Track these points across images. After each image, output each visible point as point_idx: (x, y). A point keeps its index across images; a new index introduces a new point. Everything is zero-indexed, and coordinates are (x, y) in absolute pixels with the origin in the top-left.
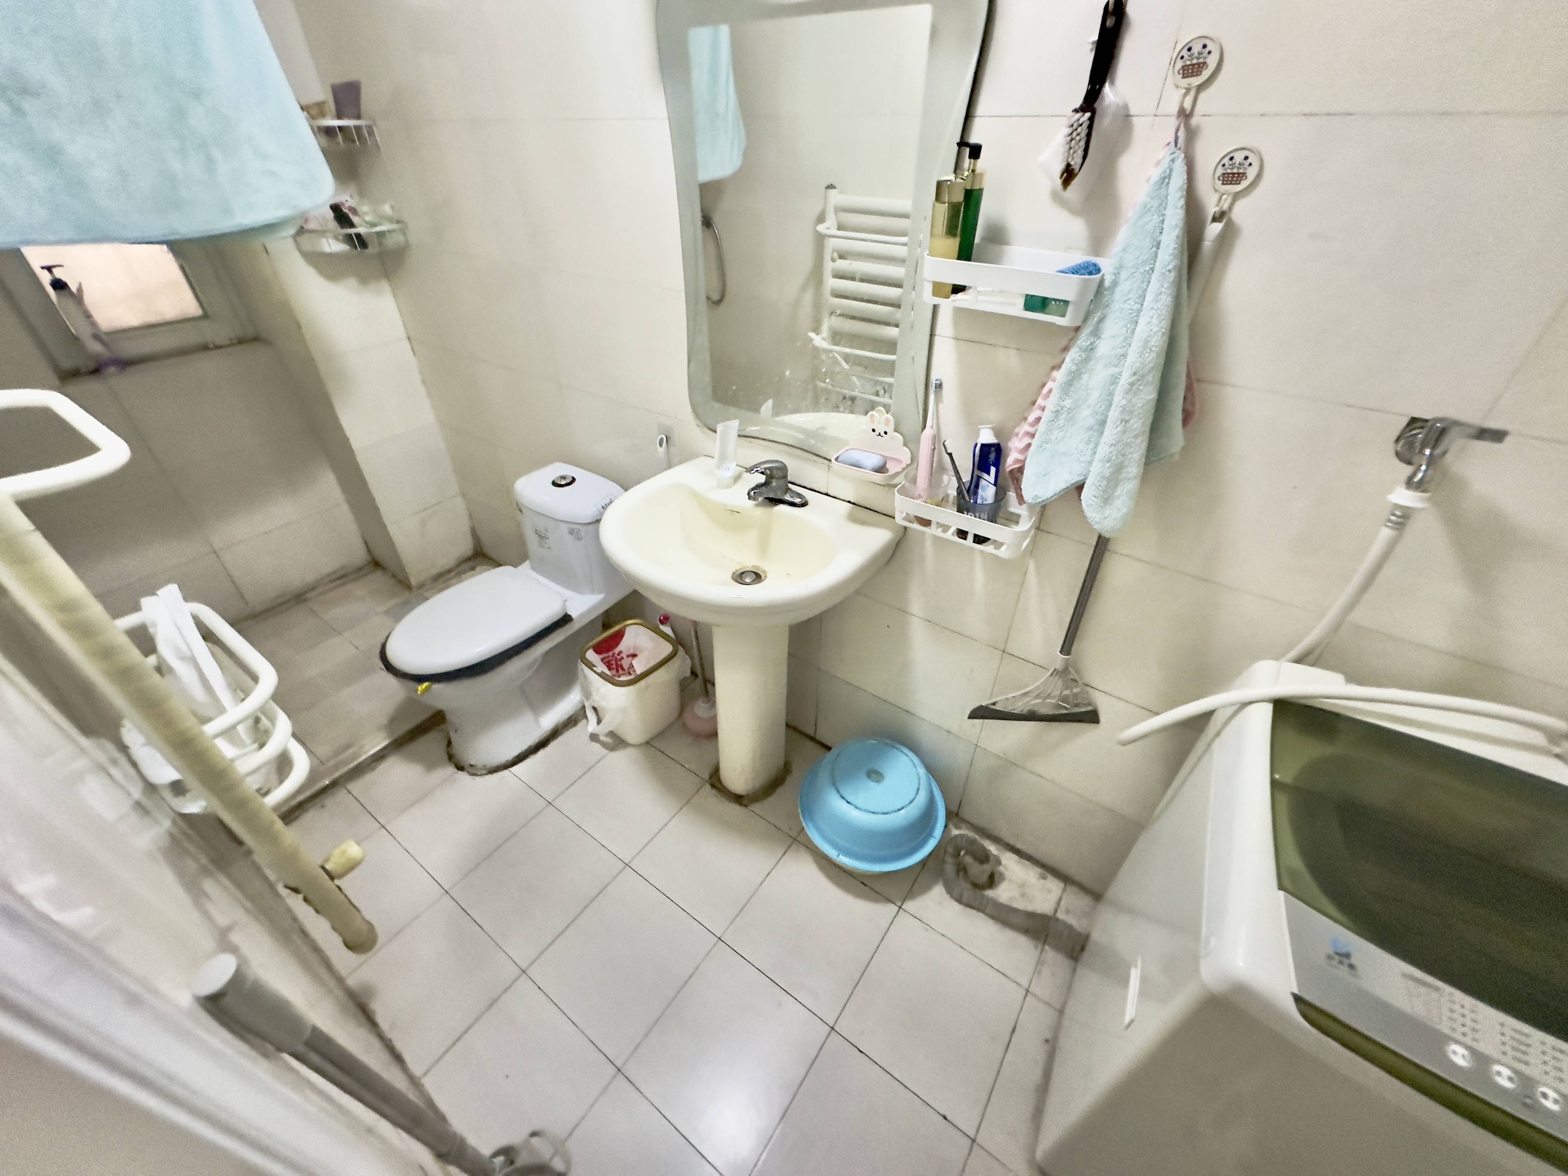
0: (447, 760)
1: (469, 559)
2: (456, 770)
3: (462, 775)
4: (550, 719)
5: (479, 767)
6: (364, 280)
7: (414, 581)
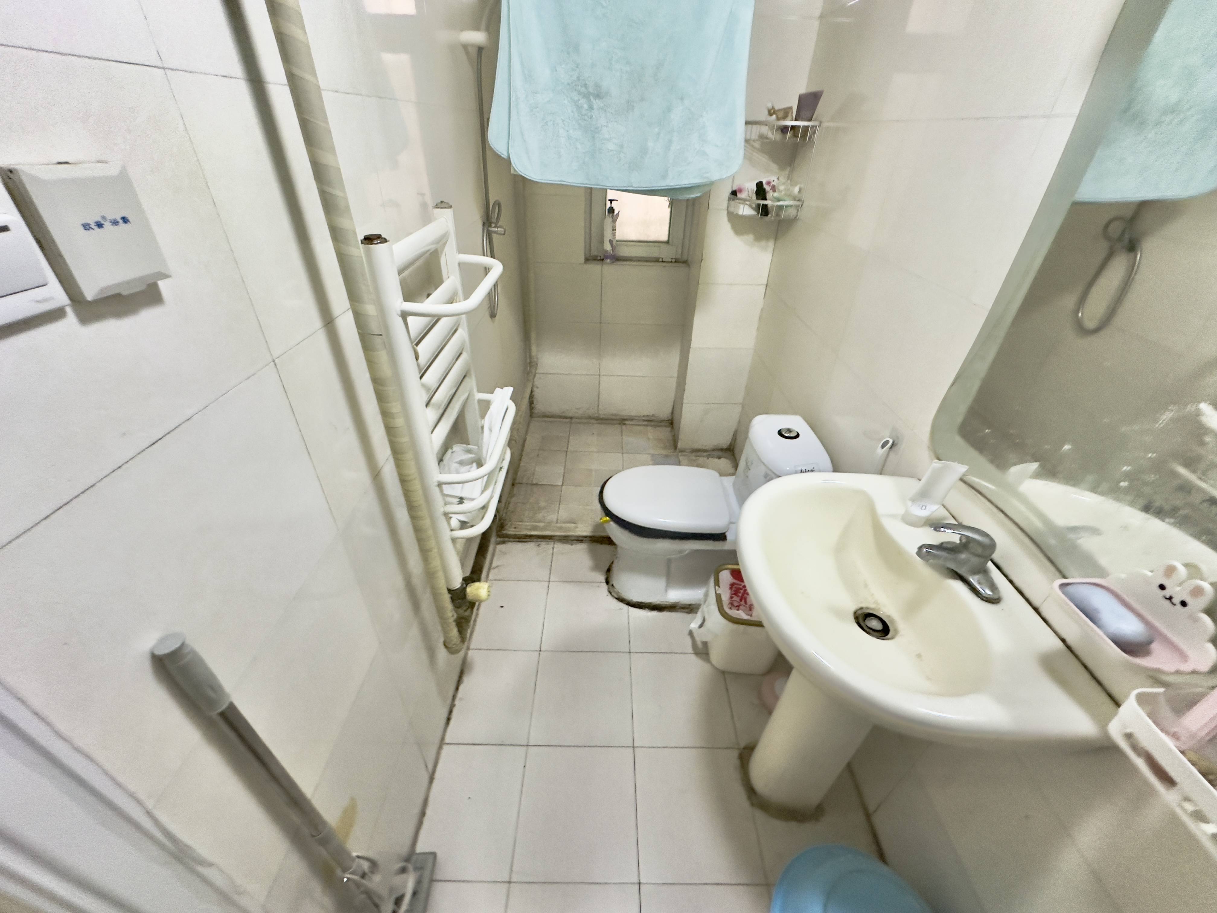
0: (605, 572)
1: (722, 450)
2: (604, 581)
3: (604, 585)
4: (675, 595)
5: (615, 590)
6: (758, 238)
7: (680, 445)
